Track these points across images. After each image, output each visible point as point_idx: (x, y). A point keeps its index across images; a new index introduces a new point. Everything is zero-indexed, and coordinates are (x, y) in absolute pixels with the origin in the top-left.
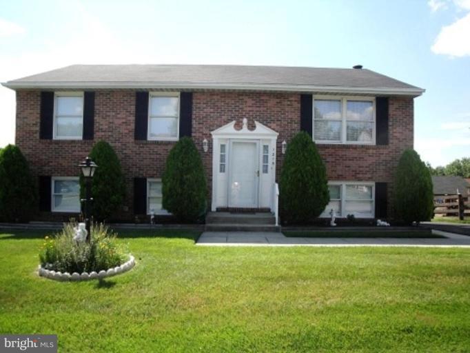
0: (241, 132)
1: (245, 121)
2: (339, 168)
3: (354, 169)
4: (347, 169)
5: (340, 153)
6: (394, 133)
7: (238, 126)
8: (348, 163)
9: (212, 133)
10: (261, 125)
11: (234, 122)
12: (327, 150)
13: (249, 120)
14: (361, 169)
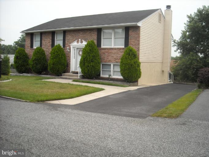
0: (78, 44)
1: (80, 40)
2: (109, 57)
3: (115, 58)
4: (112, 57)
5: (110, 51)
6: (131, 42)
7: (78, 42)
8: (113, 55)
9: (70, 45)
10: (84, 41)
11: (76, 41)
12: (105, 50)
13: (81, 40)
14: (118, 58)
